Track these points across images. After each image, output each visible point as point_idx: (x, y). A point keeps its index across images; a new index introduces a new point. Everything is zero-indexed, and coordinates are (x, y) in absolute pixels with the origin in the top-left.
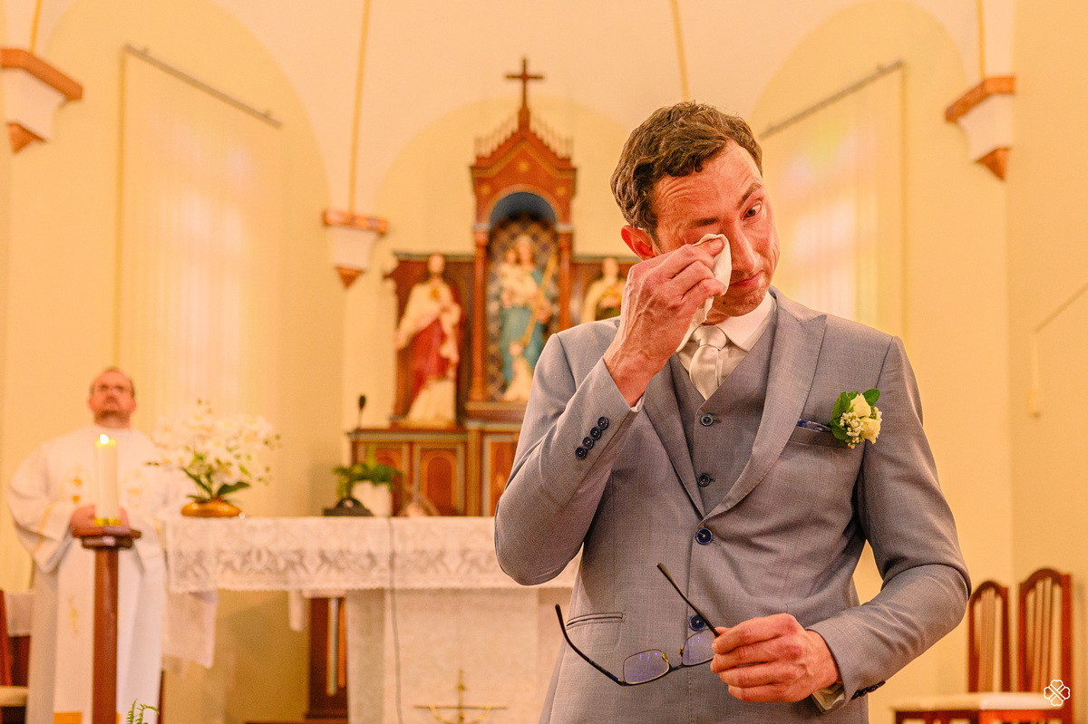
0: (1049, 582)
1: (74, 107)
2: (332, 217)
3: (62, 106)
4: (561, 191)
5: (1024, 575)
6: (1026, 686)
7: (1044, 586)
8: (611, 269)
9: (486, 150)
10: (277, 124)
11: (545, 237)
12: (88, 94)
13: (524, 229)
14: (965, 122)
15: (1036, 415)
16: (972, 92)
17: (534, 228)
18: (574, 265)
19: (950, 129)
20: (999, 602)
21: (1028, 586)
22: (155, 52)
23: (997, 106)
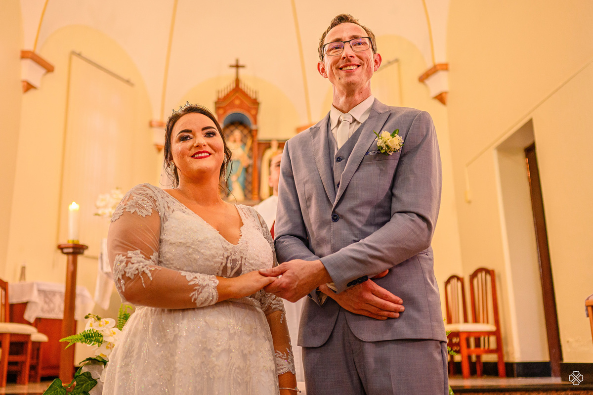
0: (484, 274)
1: (50, 75)
2: (154, 123)
3: (45, 75)
4: (253, 112)
5: (471, 271)
6: (476, 320)
7: (482, 275)
8: (275, 145)
9: (222, 95)
10: (132, 85)
11: (246, 132)
12: (56, 70)
13: (237, 128)
14: (428, 82)
15: (469, 202)
16: (430, 70)
17: (241, 128)
18: (259, 144)
19: (421, 85)
20: (459, 284)
21: (474, 276)
22: (84, 54)
23: (442, 76)
